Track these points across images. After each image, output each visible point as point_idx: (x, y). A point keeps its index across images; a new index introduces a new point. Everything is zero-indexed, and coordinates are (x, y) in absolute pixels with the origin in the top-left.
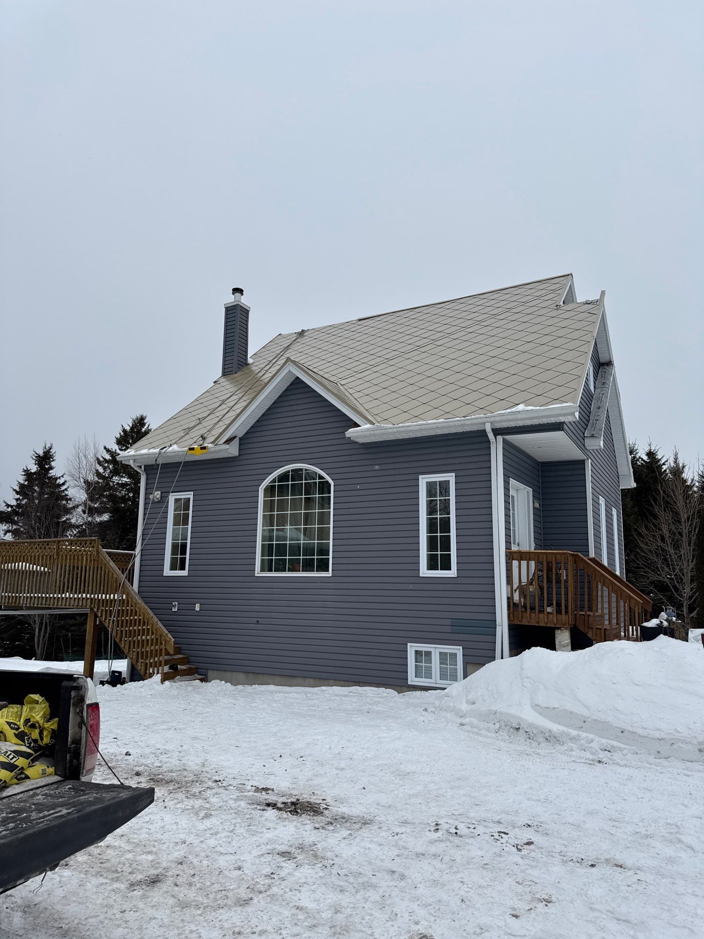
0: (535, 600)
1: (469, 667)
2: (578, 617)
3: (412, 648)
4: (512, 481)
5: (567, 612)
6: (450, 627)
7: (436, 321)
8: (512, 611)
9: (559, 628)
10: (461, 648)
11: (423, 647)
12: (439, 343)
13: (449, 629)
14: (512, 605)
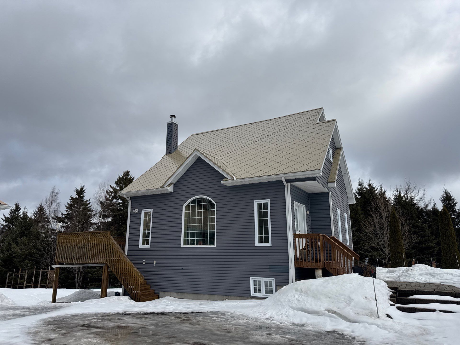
0: (306, 256)
1: (278, 288)
2: (325, 263)
3: (252, 280)
4: (295, 202)
5: (320, 261)
6: (269, 269)
7: (262, 129)
8: (296, 261)
9: (317, 269)
10: (274, 279)
11: (258, 279)
12: (263, 140)
13: (268, 270)
14: (296, 259)
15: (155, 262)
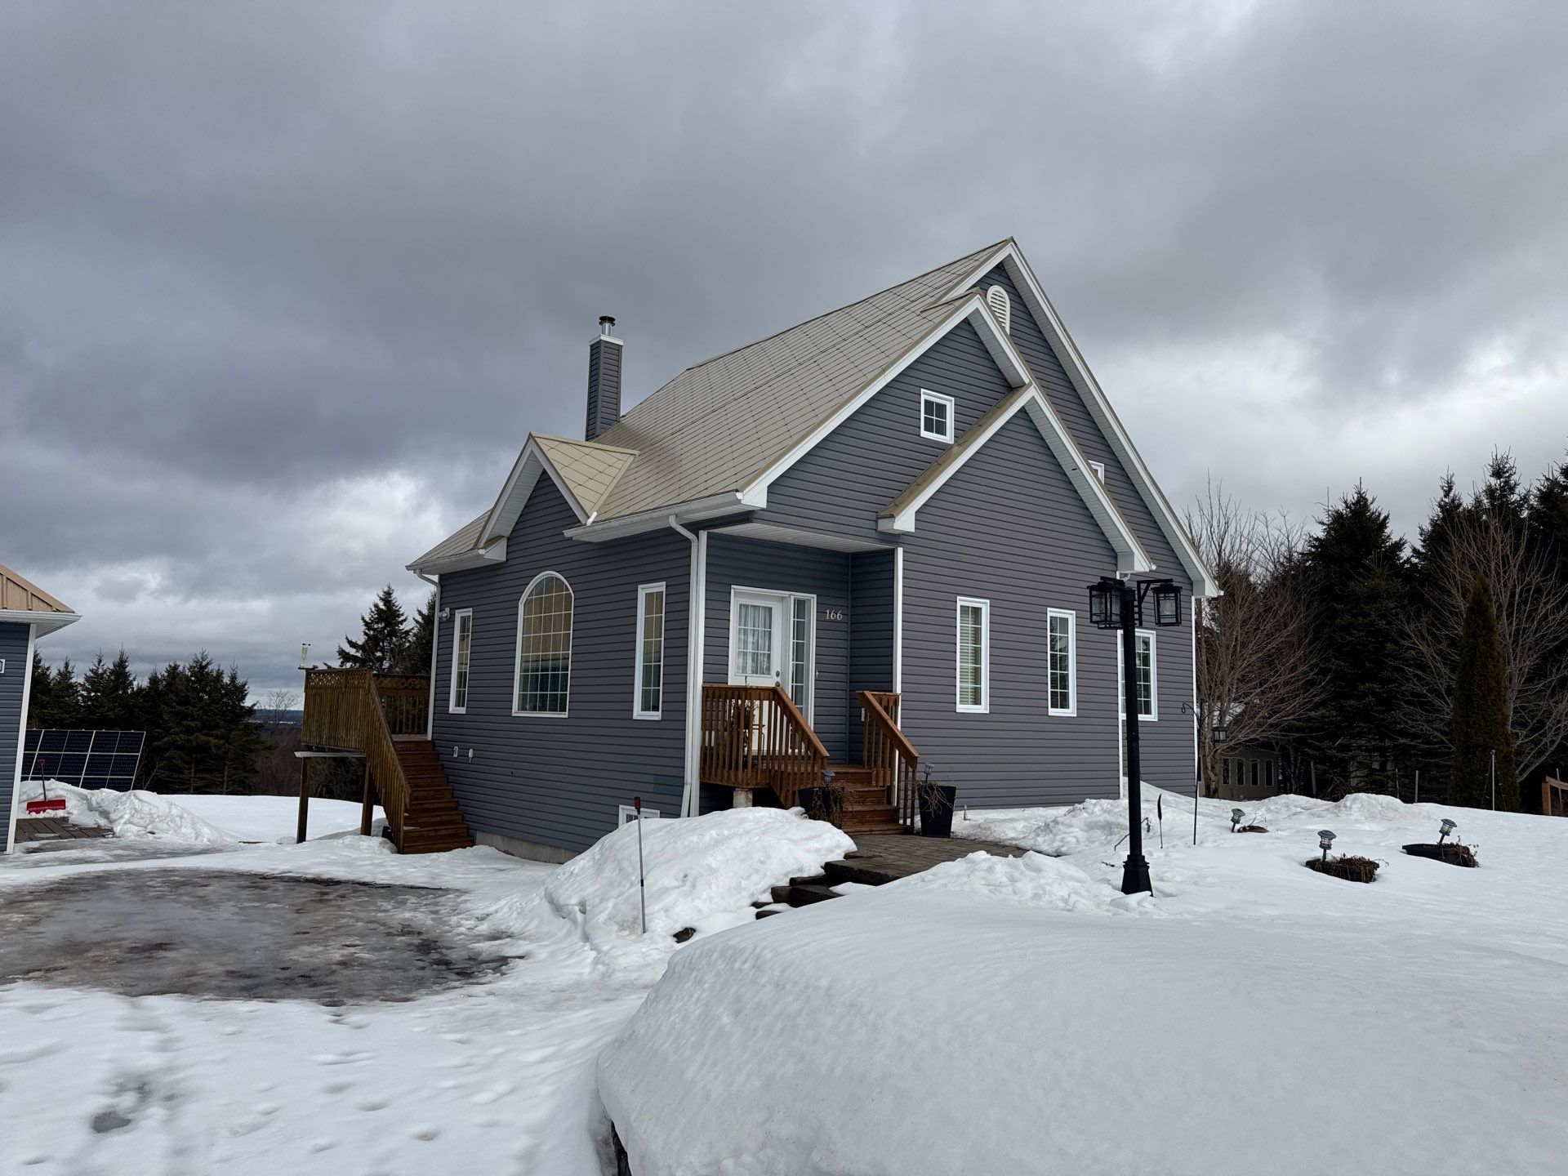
2: (773, 773)
3: (624, 812)
4: (739, 589)
6: (653, 785)
10: (659, 812)
11: (632, 810)
13: (651, 788)
15: (471, 754)
